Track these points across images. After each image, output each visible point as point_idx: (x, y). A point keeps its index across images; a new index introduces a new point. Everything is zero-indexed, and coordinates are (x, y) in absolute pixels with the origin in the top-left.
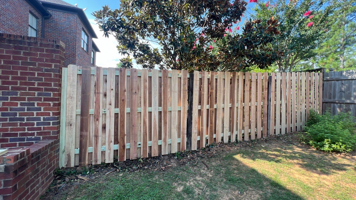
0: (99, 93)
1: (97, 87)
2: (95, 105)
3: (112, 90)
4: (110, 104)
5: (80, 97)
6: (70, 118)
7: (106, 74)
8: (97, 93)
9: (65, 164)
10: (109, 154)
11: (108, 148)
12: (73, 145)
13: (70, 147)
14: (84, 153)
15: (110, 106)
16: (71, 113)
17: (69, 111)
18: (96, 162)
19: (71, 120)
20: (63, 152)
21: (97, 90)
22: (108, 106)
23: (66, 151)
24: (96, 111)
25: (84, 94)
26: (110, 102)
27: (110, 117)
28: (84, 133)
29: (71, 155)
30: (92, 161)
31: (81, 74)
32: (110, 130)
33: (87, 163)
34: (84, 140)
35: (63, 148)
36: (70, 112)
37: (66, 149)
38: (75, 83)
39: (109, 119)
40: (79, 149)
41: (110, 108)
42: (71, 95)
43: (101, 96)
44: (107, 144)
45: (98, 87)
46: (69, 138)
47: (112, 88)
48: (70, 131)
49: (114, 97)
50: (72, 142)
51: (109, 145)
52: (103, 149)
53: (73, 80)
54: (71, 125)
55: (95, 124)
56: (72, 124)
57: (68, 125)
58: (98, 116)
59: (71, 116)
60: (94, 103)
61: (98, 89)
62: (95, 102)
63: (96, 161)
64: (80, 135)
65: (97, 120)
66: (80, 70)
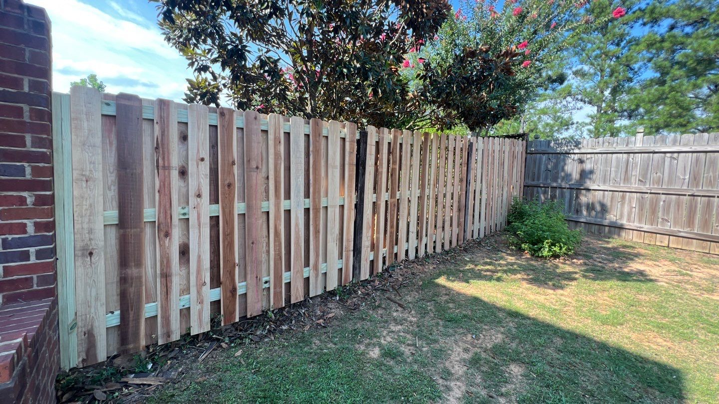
0: (167, 168)
1: (163, 151)
2: (160, 198)
3: (202, 160)
4: (199, 196)
5: (112, 177)
6: (87, 235)
7: (184, 120)
8: (164, 167)
9: (78, 358)
10: (200, 313)
11: (196, 298)
12: (99, 304)
13: (93, 310)
14: (133, 320)
15: (199, 199)
16: (89, 222)
17: (82, 217)
18: (169, 336)
19: (90, 239)
20: (71, 329)
21: (163, 159)
22: (192, 200)
23: (80, 324)
24: (162, 215)
25: (126, 169)
26: (199, 189)
27: (199, 225)
28: (132, 271)
29: (96, 332)
30: (157, 336)
31: (114, 114)
32: (199, 257)
33: (143, 343)
34: (132, 290)
35: (71, 317)
36: (87, 220)
37: (79, 319)
38: (98, 140)
39: (197, 231)
40: (118, 313)
41: (198, 204)
42: (88, 173)
43: (175, 174)
44: (193, 290)
45: (166, 153)
46: (89, 290)
47: (201, 157)
48: (90, 270)
49: (206, 178)
50: (97, 299)
51: (199, 292)
52: (182, 303)
53: (89, 130)
54: (91, 254)
55: (161, 246)
56: (94, 252)
57: (83, 255)
58: (169, 225)
59: (91, 231)
60: (157, 195)
61: (166, 158)
62: (159, 191)
63: (168, 334)
64: (121, 278)
65: (167, 234)
66: (108, 104)
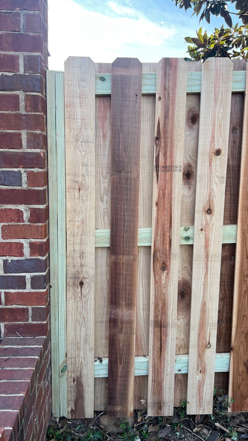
0: (169, 169)
1: (165, 142)
2: (158, 214)
3: (219, 153)
4: (209, 211)
5: (105, 184)
6: (78, 259)
7: (196, 90)
8: (165, 167)
9: (68, 407)
10: (201, 386)
11: (195, 365)
12: (88, 348)
13: (81, 355)
14: (122, 377)
15: (208, 217)
16: (81, 243)
17: (74, 236)
18: (160, 408)
19: (82, 266)
21: (165, 154)
22: (200, 217)
24: (159, 238)
25: (120, 172)
26: (210, 202)
27: (207, 257)
28: (123, 312)
29: (84, 381)
31: (108, 92)
32: (204, 304)
33: (131, 408)
34: (121, 337)
35: (62, 358)
36: (78, 240)
38: (91, 132)
39: (202, 265)
41: (207, 224)
42: (80, 179)
43: (178, 176)
45: (169, 144)
46: (79, 328)
47: (217, 148)
48: (80, 304)
49: (221, 183)
50: (86, 341)
51: (200, 356)
52: (178, 366)
53: (83, 119)
54: (82, 284)
55: (156, 282)
56: (85, 282)
57: (74, 285)
58: (168, 254)
59: (82, 255)
60: (155, 208)
61: (168, 154)
62: (157, 204)
63: (159, 406)
65: (165, 267)
66: (103, 79)
